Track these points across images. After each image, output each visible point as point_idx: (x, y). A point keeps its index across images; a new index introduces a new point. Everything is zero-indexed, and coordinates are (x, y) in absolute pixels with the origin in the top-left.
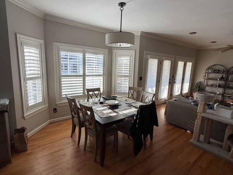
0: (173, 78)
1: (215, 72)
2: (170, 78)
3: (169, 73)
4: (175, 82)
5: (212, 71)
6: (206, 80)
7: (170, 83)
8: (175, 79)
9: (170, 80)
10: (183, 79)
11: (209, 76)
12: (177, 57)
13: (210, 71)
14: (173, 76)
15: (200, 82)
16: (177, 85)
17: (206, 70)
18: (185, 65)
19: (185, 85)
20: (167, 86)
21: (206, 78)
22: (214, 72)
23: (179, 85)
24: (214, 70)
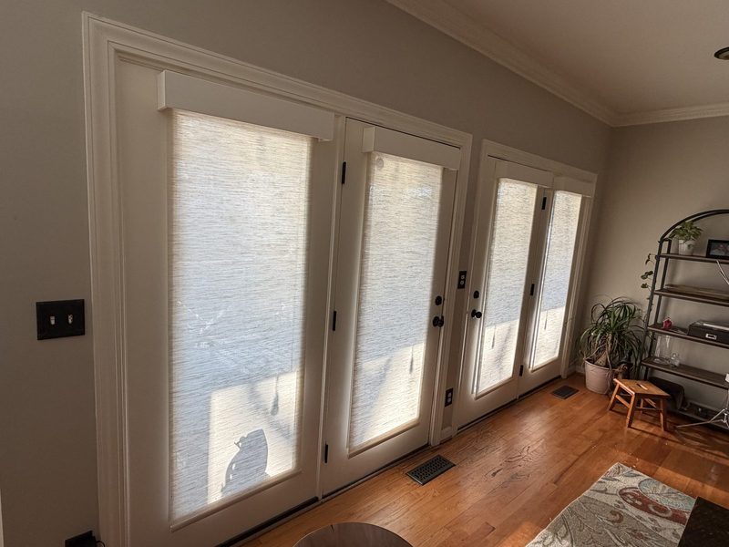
0: (461, 286)
1: (714, 252)
2: (434, 289)
3: (431, 258)
4: (479, 315)
5: (693, 249)
6: (656, 298)
7: (437, 322)
8: (476, 295)
9: (438, 301)
10: (531, 291)
11: (673, 275)
12: (489, 146)
13: (684, 247)
14: (463, 273)
15: (624, 307)
16: (489, 332)
17: (663, 240)
18: (544, 206)
19: (542, 322)
20: (416, 342)
21: (658, 287)
22: (708, 255)
23: (505, 326)
24: (711, 241)
